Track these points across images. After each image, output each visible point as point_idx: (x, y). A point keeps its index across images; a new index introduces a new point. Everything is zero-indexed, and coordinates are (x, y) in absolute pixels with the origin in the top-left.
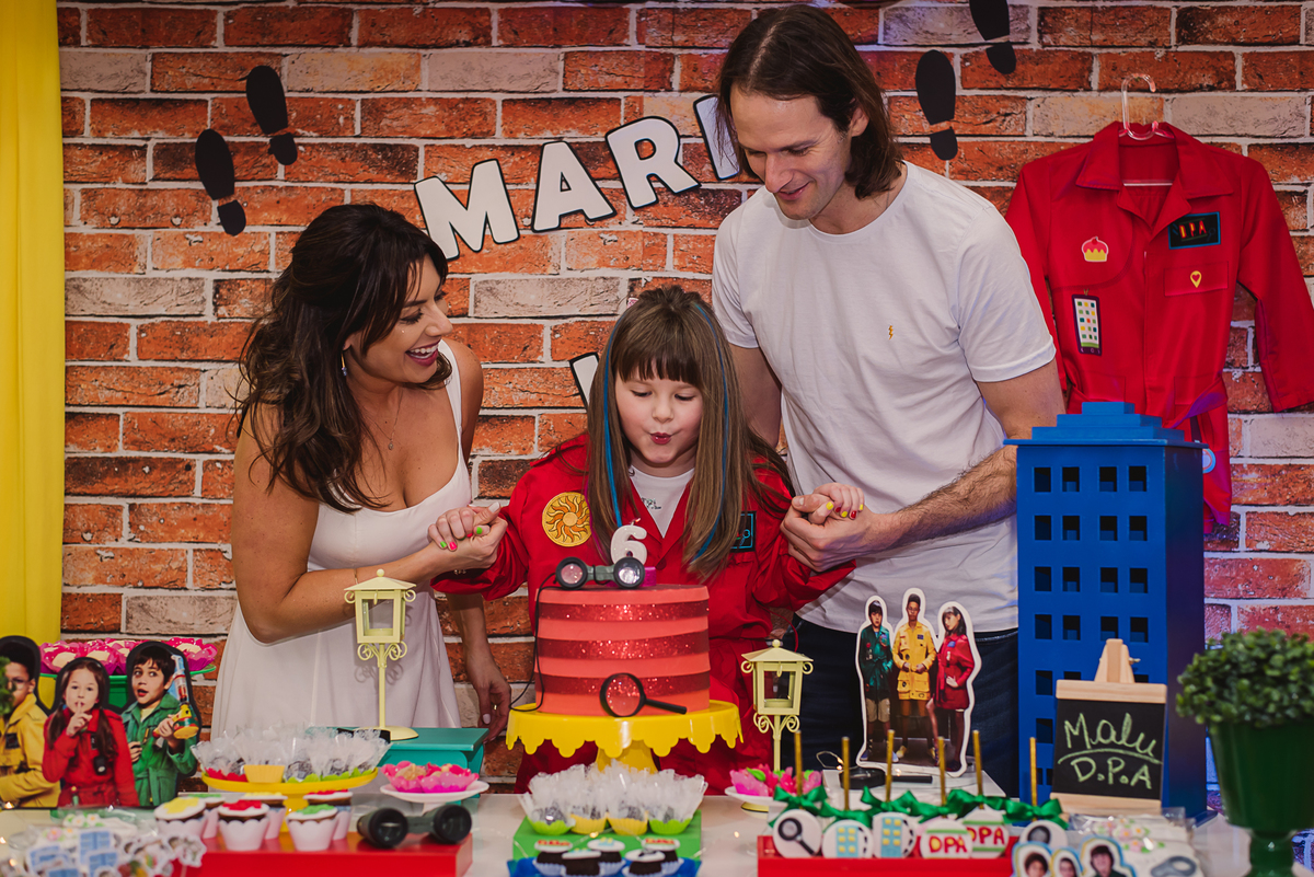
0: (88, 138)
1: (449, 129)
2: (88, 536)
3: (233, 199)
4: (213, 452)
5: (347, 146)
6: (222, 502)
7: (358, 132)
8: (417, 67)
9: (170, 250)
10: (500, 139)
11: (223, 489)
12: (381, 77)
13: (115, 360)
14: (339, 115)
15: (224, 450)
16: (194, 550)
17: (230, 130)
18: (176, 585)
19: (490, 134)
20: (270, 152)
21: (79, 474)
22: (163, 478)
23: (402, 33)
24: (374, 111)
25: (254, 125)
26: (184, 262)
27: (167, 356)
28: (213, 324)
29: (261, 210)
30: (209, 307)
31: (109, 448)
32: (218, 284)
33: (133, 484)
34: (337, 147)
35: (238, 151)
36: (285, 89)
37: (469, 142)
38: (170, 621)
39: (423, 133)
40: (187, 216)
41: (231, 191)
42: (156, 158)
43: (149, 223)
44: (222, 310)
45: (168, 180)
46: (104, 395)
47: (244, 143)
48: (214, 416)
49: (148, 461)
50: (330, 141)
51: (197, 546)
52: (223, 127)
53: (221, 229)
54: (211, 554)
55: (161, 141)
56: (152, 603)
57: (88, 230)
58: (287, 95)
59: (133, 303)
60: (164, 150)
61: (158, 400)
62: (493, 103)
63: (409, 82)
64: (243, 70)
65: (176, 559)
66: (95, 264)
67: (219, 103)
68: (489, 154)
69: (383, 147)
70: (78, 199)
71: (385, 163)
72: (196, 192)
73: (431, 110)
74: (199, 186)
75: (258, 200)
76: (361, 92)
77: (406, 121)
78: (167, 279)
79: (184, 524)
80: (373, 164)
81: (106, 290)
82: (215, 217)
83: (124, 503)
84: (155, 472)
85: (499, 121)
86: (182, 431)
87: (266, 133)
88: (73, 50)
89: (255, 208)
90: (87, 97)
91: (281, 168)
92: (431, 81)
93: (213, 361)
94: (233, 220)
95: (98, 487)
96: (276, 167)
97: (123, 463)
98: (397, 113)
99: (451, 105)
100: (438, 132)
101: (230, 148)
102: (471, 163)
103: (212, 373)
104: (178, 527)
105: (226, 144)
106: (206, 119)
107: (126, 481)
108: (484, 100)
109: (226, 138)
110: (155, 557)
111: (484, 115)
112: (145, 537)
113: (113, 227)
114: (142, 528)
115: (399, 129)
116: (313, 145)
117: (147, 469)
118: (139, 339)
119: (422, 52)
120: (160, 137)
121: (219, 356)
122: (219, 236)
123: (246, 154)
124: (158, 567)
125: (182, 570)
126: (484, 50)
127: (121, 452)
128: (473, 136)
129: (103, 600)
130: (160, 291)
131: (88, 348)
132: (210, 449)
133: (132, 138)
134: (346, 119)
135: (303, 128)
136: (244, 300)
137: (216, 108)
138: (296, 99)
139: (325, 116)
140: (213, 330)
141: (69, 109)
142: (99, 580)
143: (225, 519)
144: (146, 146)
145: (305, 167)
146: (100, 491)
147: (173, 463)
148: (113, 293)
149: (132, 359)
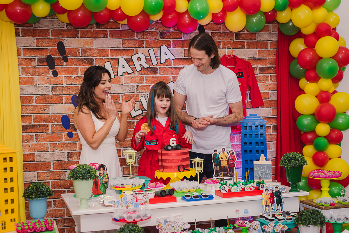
0: (22, 57)
1: (100, 55)
2: (26, 142)
3: (55, 70)
4: (53, 123)
5: (79, 58)
6: (55, 133)
7: (81, 55)
8: (93, 42)
9: (42, 81)
10: (110, 57)
11: (55, 130)
12: (85, 44)
13: (31, 104)
14: (77, 52)
15: (55, 122)
16: (50, 143)
17: (54, 55)
18: (46, 151)
19: (108, 56)
20: (62, 60)
21: (25, 128)
22: (42, 128)
23: (89, 35)
24: (84, 51)
25: (59, 54)
26: (45, 83)
27: (42, 103)
28: (52, 96)
29: (61, 72)
30: (51, 92)
31: (30, 123)
32: (52, 87)
33: (36, 130)
34: (77, 59)
35: (55, 59)
36: (65, 46)
37: (104, 58)
38: (45, 158)
39: (94, 56)
40: (45, 73)
41: (55, 68)
42: (38, 61)
43: (37, 75)
44: (54, 93)
45: (41, 65)
46: (28, 112)
47: (57, 58)
48: (53, 115)
49: (39, 125)
50: (75, 57)
51: (50, 142)
52: (52, 54)
53: (53, 76)
54: (54, 144)
55: (39, 57)
56: (41, 155)
57: (23, 76)
58: (65, 48)
59: (34, 92)
60: (39, 59)
61: (40, 112)
62: (108, 50)
63: (91, 45)
64: (56, 42)
65: (46, 145)
66: (25, 84)
67: (51, 49)
68: (108, 60)
69: (86, 59)
70: (21, 70)
71: (87, 62)
72: (47, 68)
73: (96, 51)
74: (48, 67)
75: (60, 70)
76: (81, 47)
77: (91, 53)
78: (41, 87)
79: (47, 138)
80: (84, 62)
81: (28, 89)
82: (51, 73)
83: (34, 134)
84: (40, 127)
85: (110, 53)
86: (46, 118)
87: (61, 55)
88: (18, 37)
89: (60, 71)
90: (22, 48)
91: (65, 63)
92: (96, 45)
93: (52, 104)
94: (55, 74)
95: (28, 131)
96: (64, 63)
97: (33, 126)
98: (89, 52)
99: (100, 50)
100: (97, 56)
101: (54, 59)
102: (105, 62)
103: (52, 106)
104: (46, 139)
105: (53, 58)
106: (48, 53)
107: (34, 129)
108: (107, 49)
109: (53, 57)
110: (41, 145)
111: (107, 52)
112: (39, 141)
113: (29, 76)
114: (38, 139)
115: (89, 55)
116: (71, 58)
117: (39, 127)
118: (36, 99)
119: (94, 39)
120: (38, 56)
121: (53, 103)
122: (52, 77)
123: (57, 60)
124: (42, 147)
125: (47, 148)
126: (106, 39)
127: (33, 123)
128: (105, 56)
129: (31, 155)
130: (40, 89)
131: (24, 102)
132: (52, 122)
133: (32, 56)
134: (78, 53)
135: (69, 55)
136: (58, 91)
137: (50, 50)
138: (68, 49)
139: (74, 52)
140: (52, 97)
141: (18, 50)
142: (29, 151)
143: (56, 137)
144: (35, 58)
145: (70, 63)
146: (29, 132)
147: (44, 125)
148: (30, 90)
149: (34, 104)
